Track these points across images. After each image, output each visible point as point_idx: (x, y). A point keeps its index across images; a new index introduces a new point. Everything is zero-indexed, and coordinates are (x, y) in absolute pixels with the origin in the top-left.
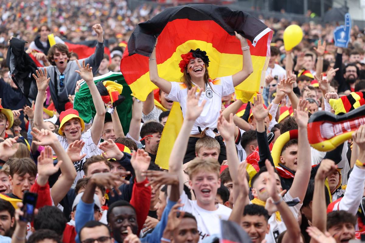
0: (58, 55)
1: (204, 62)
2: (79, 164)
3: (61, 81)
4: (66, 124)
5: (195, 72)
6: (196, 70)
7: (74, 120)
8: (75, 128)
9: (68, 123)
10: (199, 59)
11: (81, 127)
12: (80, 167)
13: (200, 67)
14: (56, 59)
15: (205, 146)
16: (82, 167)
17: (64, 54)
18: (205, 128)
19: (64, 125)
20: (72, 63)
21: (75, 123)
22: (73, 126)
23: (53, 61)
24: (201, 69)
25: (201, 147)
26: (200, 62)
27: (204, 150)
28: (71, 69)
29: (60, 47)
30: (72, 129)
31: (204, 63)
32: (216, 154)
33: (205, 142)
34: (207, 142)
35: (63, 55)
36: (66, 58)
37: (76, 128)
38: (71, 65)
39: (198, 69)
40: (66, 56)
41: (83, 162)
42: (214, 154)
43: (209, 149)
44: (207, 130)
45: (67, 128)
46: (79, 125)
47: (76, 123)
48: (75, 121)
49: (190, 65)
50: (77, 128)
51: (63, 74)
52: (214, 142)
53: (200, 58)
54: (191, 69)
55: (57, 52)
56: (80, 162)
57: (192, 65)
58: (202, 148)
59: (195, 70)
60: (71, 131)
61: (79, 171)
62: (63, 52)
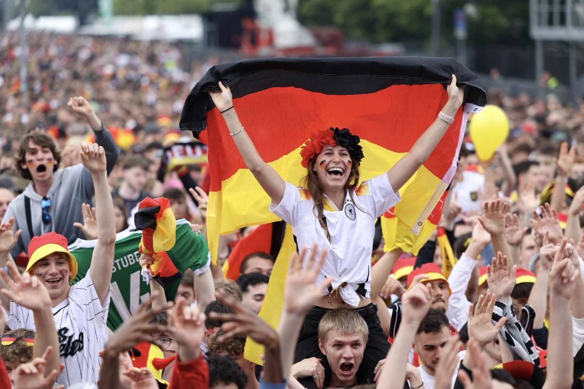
0: (34, 152)
1: (351, 158)
2: (65, 342)
3: (45, 212)
4: (39, 263)
5: (328, 175)
6: (331, 170)
7: (57, 257)
8: (57, 274)
9: (44, 262)
10: (343, 150)
11: (71, 270)
12: (67, 350)
13: (341, 165)
14: (31, 161)
15: (338, 329)
16: (70, 350)
17: (46, 149)
18: (340, 284)
19: (36, 265)
20: (64, 173)
21: (59, 263)
22: (53, 268)
23: (25, 167)
24: (343, 170)
25: (329, 330)
26: (344, 154)
27: (335, 336)
28: (62, 185)
29: (37, 137)
30: (51, 274)
31: (350, 160)
32: (359, 345)
33: (337, 320)
34: (343, 320)
35: (45, 152)
36: (50, 160)
37: (58, 272)
38: (62, 176)
39: (335, 169)
40: (50, 155)
41: (73, 340)
42: (355, 344)
43: (346, 334)
44: (344, 289)
45: (42, 270)
46: (65, 267)
47: (61, 263)
48: (58, 259)
49: (323, 158)
50: (61, 272)
51: (48, 196)
52: (355, 320)
53: (345, 149)
54: (324, 166)
55: (32, 145)
56: (67, 339)
57: (327, 159)
58: (330, 332)
59: (330, 168)
60: (48, 277)
61: (63, 358)
62: (45, 147)
